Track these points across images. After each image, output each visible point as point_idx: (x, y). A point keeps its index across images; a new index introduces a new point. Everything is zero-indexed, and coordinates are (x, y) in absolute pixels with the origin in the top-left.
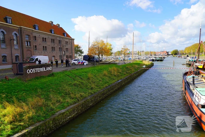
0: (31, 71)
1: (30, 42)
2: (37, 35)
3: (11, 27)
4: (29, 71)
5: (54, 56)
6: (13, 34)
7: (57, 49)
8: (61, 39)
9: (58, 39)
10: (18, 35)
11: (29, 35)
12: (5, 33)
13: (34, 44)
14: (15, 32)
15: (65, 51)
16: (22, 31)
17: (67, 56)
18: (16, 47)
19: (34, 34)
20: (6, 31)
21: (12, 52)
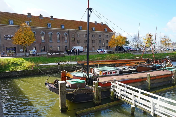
0: (51, 54)
1: (74, 38)
2: (80, 33)
3: (63, 30)
4: (49, 54)
5: (93, 47)
6: (65, 34)
7: (97, 42)
8: (101, 34)
9: (98, 34)
10: (67, 34)
11: (74, 34)
12: (60, 34)
13: (78, 39)
14: (66, 33)
15: (105, 43)
16: (70, 32)
17: (106, 46)
18: (66, 42)
19: (78, 33)
20: (60, 33)
21: (64, 44)
